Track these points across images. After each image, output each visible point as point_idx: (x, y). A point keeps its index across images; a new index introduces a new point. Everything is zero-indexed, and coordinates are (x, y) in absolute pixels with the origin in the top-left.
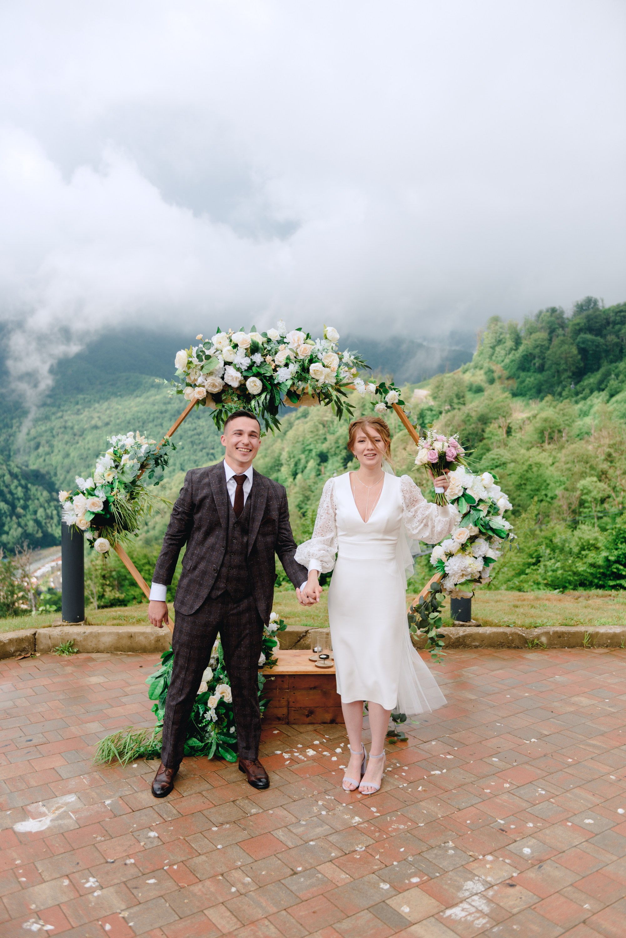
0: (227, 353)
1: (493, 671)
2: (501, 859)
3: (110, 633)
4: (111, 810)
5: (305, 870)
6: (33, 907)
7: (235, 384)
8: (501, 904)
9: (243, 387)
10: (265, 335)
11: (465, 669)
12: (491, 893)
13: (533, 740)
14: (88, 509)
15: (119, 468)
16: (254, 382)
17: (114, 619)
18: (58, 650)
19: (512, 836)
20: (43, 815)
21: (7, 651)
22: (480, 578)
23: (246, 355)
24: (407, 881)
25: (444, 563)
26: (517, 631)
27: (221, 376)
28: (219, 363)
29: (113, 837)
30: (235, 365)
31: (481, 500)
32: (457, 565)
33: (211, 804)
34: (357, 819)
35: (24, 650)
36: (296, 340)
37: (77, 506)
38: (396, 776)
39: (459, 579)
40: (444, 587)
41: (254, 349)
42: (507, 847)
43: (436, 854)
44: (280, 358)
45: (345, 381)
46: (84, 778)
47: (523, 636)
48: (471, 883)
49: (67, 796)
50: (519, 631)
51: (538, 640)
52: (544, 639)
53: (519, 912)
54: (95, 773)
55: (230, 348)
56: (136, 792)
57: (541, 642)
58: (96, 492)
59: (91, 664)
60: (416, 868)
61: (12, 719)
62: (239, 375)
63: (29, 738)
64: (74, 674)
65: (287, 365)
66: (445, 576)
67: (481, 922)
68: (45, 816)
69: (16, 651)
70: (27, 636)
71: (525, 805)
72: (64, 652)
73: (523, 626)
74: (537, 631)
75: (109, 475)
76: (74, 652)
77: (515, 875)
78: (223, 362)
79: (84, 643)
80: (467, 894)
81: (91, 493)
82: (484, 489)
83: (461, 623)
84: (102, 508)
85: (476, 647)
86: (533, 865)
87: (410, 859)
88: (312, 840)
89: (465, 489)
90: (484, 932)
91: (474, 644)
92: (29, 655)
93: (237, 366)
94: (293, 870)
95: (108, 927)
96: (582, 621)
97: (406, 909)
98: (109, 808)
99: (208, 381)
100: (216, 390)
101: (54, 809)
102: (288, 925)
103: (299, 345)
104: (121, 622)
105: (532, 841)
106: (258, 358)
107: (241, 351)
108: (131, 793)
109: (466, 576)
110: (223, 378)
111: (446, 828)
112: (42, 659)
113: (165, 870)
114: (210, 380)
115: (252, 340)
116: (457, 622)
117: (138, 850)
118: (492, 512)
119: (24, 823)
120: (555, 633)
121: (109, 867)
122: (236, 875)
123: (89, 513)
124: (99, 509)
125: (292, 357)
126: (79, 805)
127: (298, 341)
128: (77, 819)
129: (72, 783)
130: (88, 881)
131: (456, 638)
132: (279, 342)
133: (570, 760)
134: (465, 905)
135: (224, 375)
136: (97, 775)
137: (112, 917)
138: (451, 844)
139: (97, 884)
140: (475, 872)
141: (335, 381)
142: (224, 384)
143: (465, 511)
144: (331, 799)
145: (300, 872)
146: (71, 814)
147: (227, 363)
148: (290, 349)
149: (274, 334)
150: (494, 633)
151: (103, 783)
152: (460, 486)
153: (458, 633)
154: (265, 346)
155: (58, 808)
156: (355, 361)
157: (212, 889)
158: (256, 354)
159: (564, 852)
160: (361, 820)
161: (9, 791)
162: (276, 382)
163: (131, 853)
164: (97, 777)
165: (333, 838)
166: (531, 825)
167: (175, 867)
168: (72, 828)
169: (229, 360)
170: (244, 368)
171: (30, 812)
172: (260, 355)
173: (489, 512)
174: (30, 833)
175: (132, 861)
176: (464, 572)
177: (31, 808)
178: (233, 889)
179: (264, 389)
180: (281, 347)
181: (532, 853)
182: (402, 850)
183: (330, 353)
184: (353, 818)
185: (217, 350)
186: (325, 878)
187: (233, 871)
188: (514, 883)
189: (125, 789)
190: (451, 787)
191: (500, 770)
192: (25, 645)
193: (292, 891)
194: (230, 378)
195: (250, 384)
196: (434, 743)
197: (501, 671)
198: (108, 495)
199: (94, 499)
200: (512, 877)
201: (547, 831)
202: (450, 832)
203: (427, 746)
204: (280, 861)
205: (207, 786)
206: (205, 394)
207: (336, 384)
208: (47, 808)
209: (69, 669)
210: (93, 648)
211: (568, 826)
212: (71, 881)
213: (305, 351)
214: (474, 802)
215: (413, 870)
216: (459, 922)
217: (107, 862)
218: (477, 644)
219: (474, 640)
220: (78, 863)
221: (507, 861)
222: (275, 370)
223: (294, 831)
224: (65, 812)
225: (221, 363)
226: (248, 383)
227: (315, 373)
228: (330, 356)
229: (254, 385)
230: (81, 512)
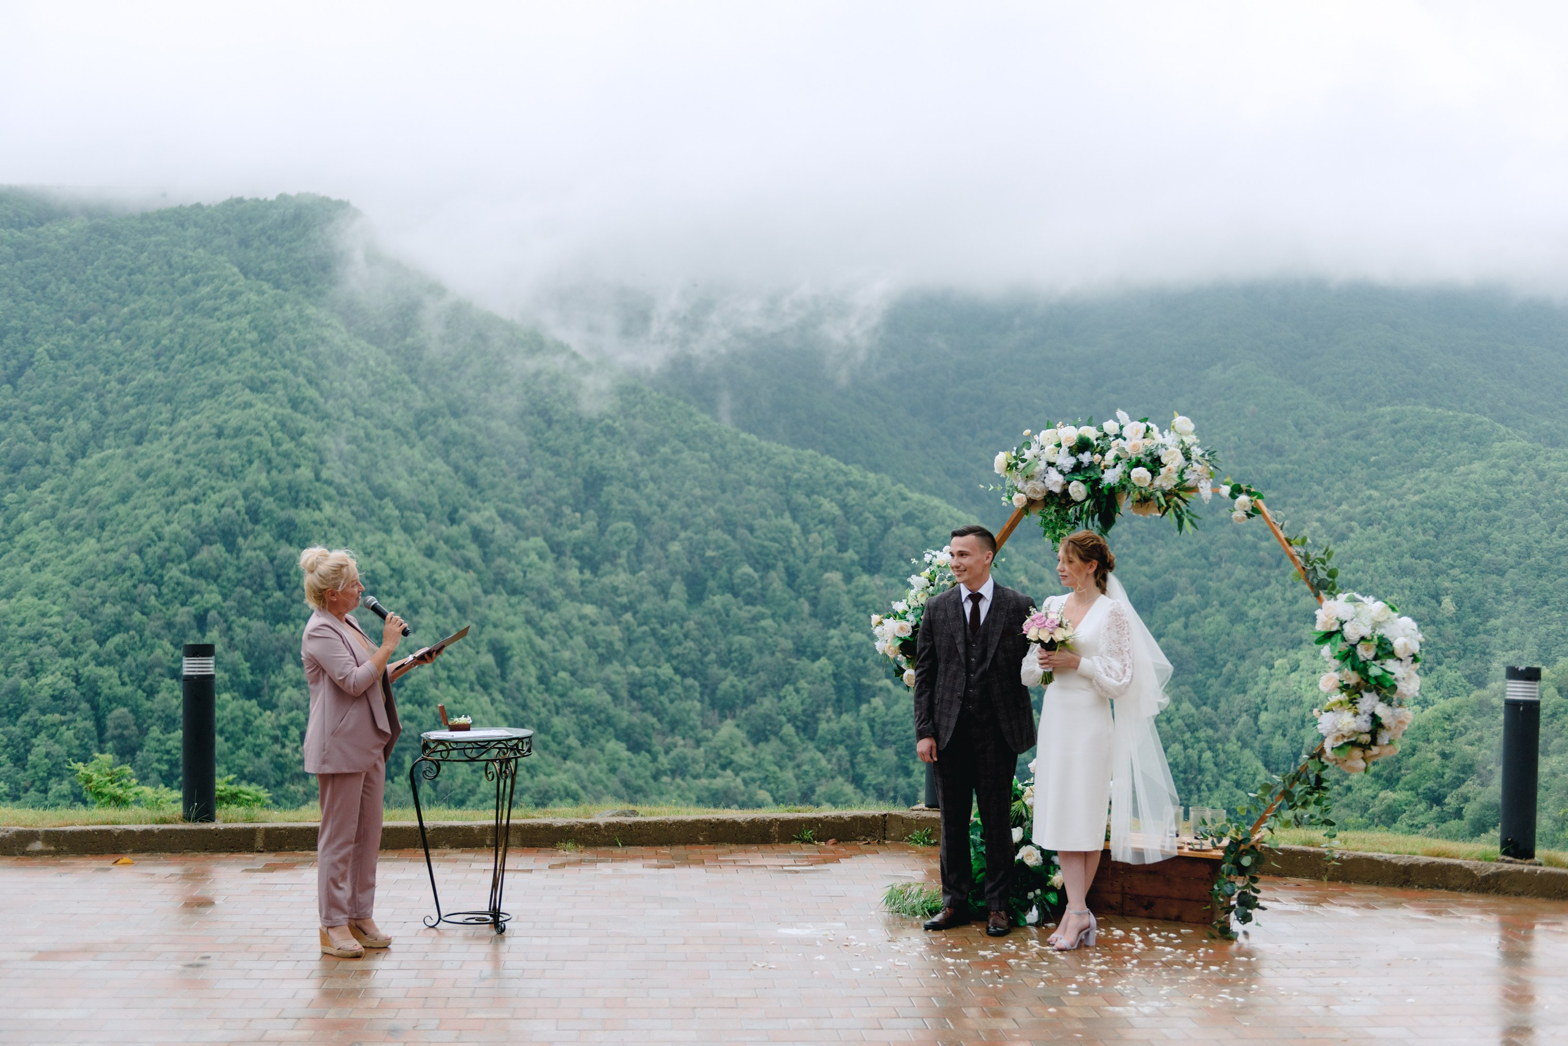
0: (1049, 453)
7: (1057, 489)
9: (1065, 493)
10: (1100, 429)
14: (897, 634)
15: (932, 588)
16: (1078, 486)
18: (912, 839)
20: (805, 929)
23: (1071, 455)
27: (1042, 479)
28: (1040, 464)
30: (1058, 466)
31: (1364, 639)
36: (1133, 435)
37: (887, 630)
41: (1083, 445)
45: (1187, 484)
49: (837, 922)
55: (1053, 446)
58: (908, 615)
62: (1060, 479)
70: (874, 816)
72: (918, 842)
76: (929, 844)
78: (1045, 463)
81: (903, 616)
84: (910, 633)
89: (1341, 623)
92: (876, 841)
93: (1060, 468)
99: (1029, 486)
100: (1038, 497)
103: (1135, 441)
106: (1086, 458)
107: (1064, 449)
110: (1045, 482)
114: (1031, 484)
115: (1081, 436)
116: (1506, 858)
118: (1380, 654)
123: (898, 639)
124: (907, 635)
125: (1122, 456)
127: (1136, 434)
132: (1117, 436)
135: (1045, 478)
141: (1178, 484)
142: (1047, 489)
143: (1341, 653)
147: (1051, 464)
148: (1124, 445)
149: (1110, 426)
152: (1334, 618)
154: (1098, 442)
155: (823, 927)
158: (1083, 452)
162: (1102, 486)
169: (1052, 460)
170: (1066, 470)
172: (1088, 453)
173: (1375, 655)
177: (799, 924)
179: (1088, 497)
180: (1116, 443)
183: (1172, 449)
185: (1041, 449)
194: (1052, 482)
195: (1073, 489)
199: (904, 623)
206: (1027, 500)
207: (1176, 487)
208: (814, 926)
222: (1103, 472)
224: (827, 929)
225: (1042, 465)
226: (1070, 488)
227: (1139, 479)
228: (1173, 453)
229: (1078, 490)
230: (889, 636)
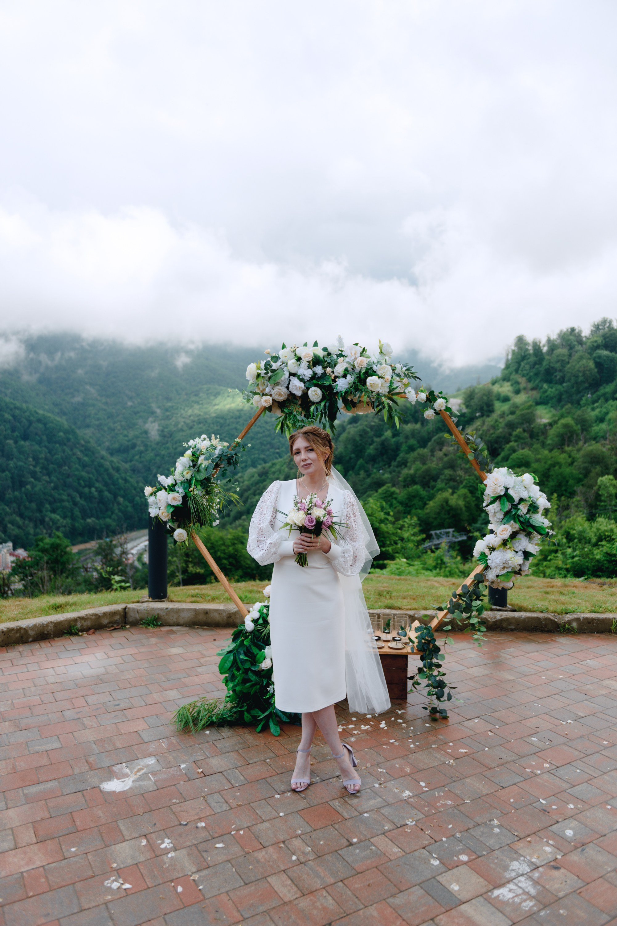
0: (292, 366)
1: (528, 653)
2: (545, 840)
3: (189, 610)
4: (185, 774)
5: (360, 842)
6: (115, 865)
7: (299, 393)
8: (547, 887)
9: (305, 395)
10: (325, 349)
11: (503, 651)
12: (536, 875)
13: (569, 721)
14: (170, 503)
15: (196, 467)
16: (315, 391)
17: (193, 596)
18: (144, 623)
19: (554, 817)
20: (127, 776)
21: (101, 623)
22: (520, 570)
23: (309, 367)
24: (455, 858)
25: (487, 556)
26: (549, 616)
27: (286, 386)
28: (284, 374)
29: (187, 799)
30: (299, 376)
31: (521, 500)
32: (499, 558)
33: (274, 772)
34: (407, 793)
35: (115, 622)
36: (353, 354)
37: (160, 500)
38: (443, 752)
39: (500, 571)
40: (487, 578)
41: (316, 361)
42: (550, 828)
43: (482, 832)
44: (339, 369)
45: (397, 391)
46: (163, 742)
47: (555, 621)
48: (517, 863)
49: (148, 758)
50: (551, 616)
51: (569, 625)
52: (574, 625)
53: (565, 896)
54: (172, 738)
55: (294, 361)
56: (208, 757)
57: (572, 627)
58: (177, 488)
59: (172, 636)
60: (464, 845)
61: (103, 684)
62: (302, 385)
63: (117, 703)
64: (158, 645)
65: (345, 376)
66: (487, 567)
67: (528, 905)
68: (127, 777)
69: (109, 623)
70: (118, 610)
71: (565, 786)
72: (149, 625)
73: (555, 612)
74: (568, 617)
75: (188, 473)
76: (158, 625)
77: (559, 857)
78: (288, 374)
79: (166, 617)
80: (513, 874)
81: (171, 489)
82: (524, 489)
83: (498, 608)
84: (181, 502)
85: (512, 630)
86: (576, 848)
87: (458, 835)
88: (366, 812)
89: (507, 489)
90: (531, 915)
91: (510, 627)
92: (120, 626)
93: (301, 377)
94: (349, 841)
95: (180, 889)
96: (610, 608)
97: (455, 887)
98: (184, 772)
99: (275, 390)
100: (281, 399)
101: (135, 770)
102: (344, 897)
103: (356, 359)
104: (198, 599)
105: (574, 823)
106: (319, 370)
107: (304, 364)
108: (204, 758)
109: (507, 568)
110: (288, 388)
111: (491, 806)
112: (131, 630)
113: (232, 835)
114: (277, 389)
115: (314, 354)
116: (494, 607)
117: (208, 814)
118: (532, 510)
119: (109, 783)
120: (586, 619)
121: (182, 829)
122: (296, 843)
123: (169, 507)
124: (178, 503)
125: (350, 369)
126: (158, 768)
127: (355, 354)
128: (156, 781)
129: (152, 747)
130: (163, 842)
131: (494, 622)
132: (338, 356)
133: (605, 743)
134: (511, 886)
135: (289, 384)
136: (174, 740)
137: (183, 879)
138: (496, 822)
139: (171, 845)
140: (520, 852)
141: (388, 390)
142: (289, 393)
143: (506, 509)
144: (383, 772)
145: (356, 843)
146: (151, 776)
147: (291, 374)
148: (348, 363)
149: (334, 349)
150: (529, 618)
151: (180, 747)
152: (502, 486)
153: (496, 617)
154: (326, 359)
155: (139, 770)
156: (406, 372)
157: (275, 856)
158: (317, 366)
159: (605, 835)
160: (411, 794)
161: (98, 752)
162: (335, 391)
163: (202, 816)
164: (174, 741)
165: (386, 811)
166: (572, 806)
167: (241, 832)
168: (151, 789)
169: (293, 371)
170: (307, 378)
171: (115, 772)
172: (321, 367)
173: (529, 510)
174: (114, 792)
175: (203, 824)
176: (505, 565)
177: (116, 768)
178: (294, 858)
179: (324, 397)
180: (340, 360)
181: (574, 835)
182: (450, 826)
183: (384, 365)
184: (403, 791)
185: (283, 363)
186: (379, 851)
187: (294, 839)
188: (558, 866)
189: (198, 754)
190: (494, 765)
191: (540, 750)
192: (117, 618)
193: (348, 863)
194: (294, 388)
195: (311, 393)
196: (476, 721)
197: (536, 653)
198: (187, 491)
199: (175, 494)
200: (556, 859)
201: (588, 814)
202: (495, 810)
203: (470, 724)
204: (336, 832)
205: (271, 754)
206: (271, 401)
207: (389, 392)
208: (130, 769)
209: (153, 640)
210: (174, 622)
211: (608, 809)
212: (148, 841)
213: (361, 363)
214: (516, 781)
215: (461, 847)
216: (506, 903)
217: (181, 824)
218: (513, 627)
219: (510, 624)
220: (155, 824)
221: (551, 842)
222: (334, 381)
223: (349, 802)
224: (145, 774)
225: (287, 375)
226: (310, 392)
227: (372, 385)
228: (384, 368)
229: (315, 394)
230: (163, 505)
